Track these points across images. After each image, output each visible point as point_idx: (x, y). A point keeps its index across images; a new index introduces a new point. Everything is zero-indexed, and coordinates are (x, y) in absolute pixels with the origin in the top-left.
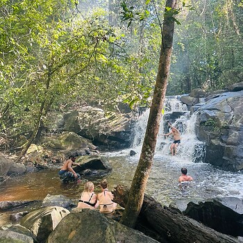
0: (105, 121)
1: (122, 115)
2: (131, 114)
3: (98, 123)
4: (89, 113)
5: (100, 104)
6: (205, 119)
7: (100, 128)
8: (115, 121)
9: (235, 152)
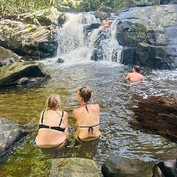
0: (26, 33)
1: (42, 27)
2: (51, 27)
3: (19, 35)
4: (10, 25)
5: (19, 17)
6: (128, 26)
7: (23, 39)
8: (37, 33)
9: (168, 52)
